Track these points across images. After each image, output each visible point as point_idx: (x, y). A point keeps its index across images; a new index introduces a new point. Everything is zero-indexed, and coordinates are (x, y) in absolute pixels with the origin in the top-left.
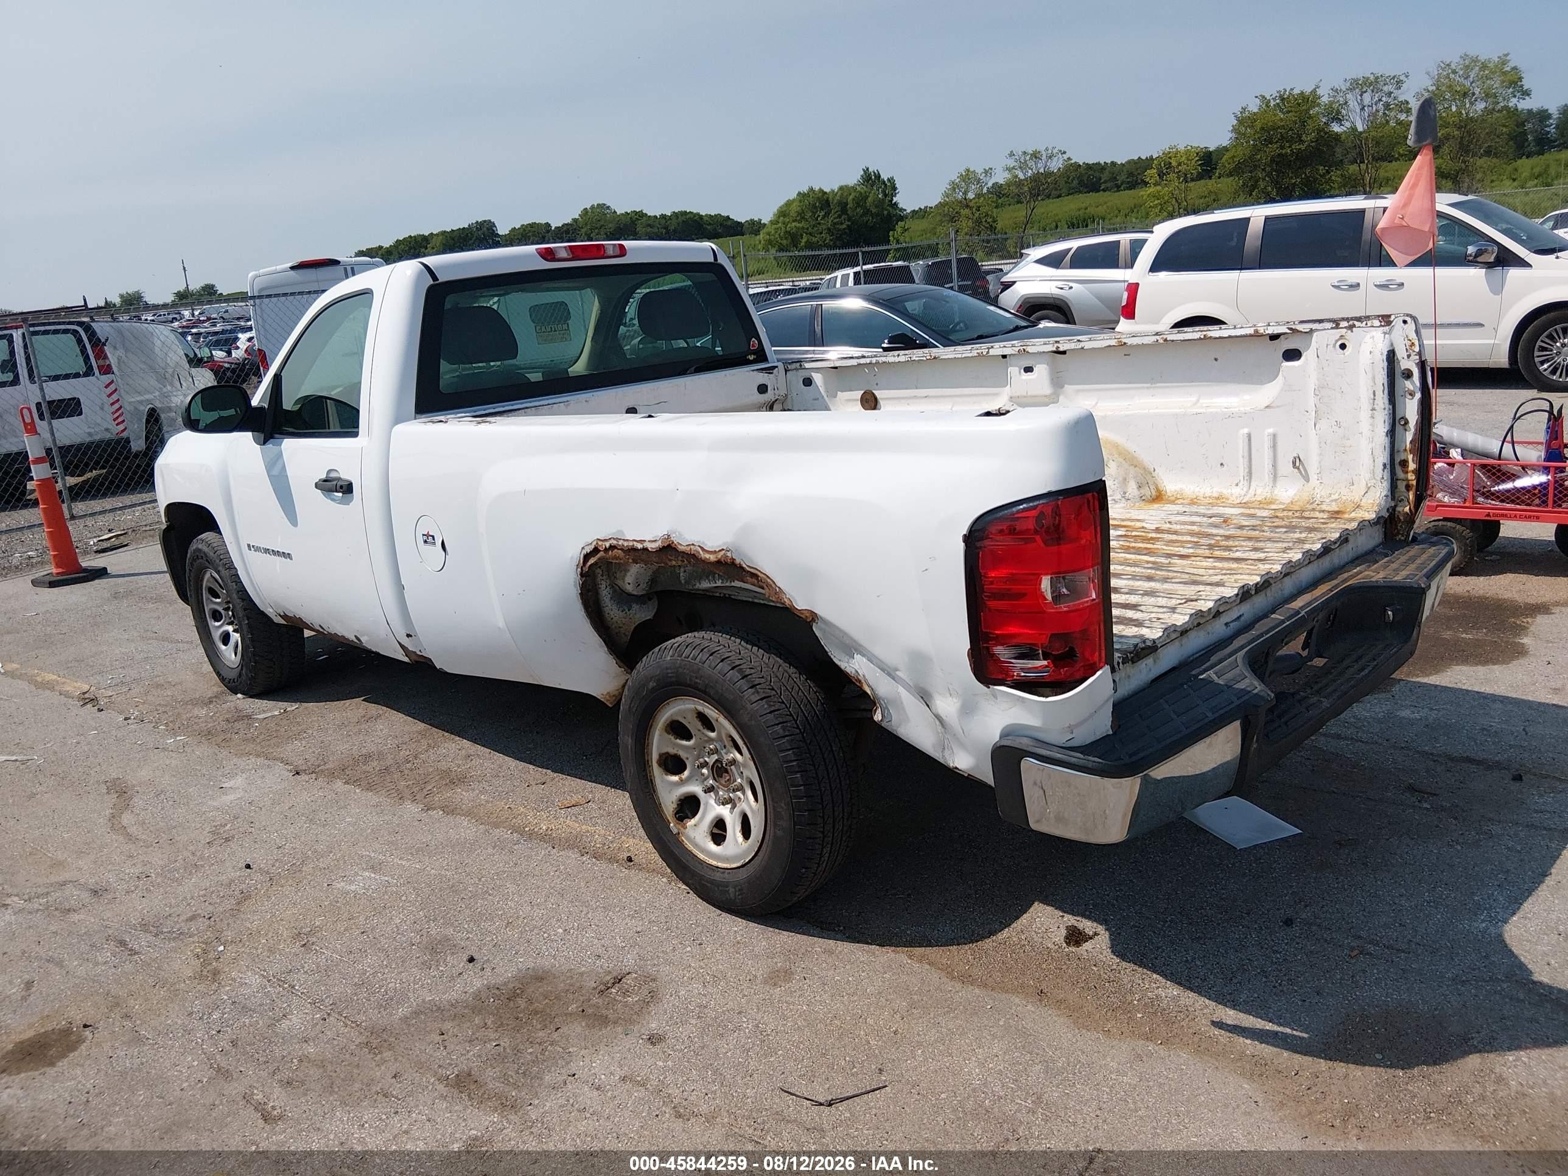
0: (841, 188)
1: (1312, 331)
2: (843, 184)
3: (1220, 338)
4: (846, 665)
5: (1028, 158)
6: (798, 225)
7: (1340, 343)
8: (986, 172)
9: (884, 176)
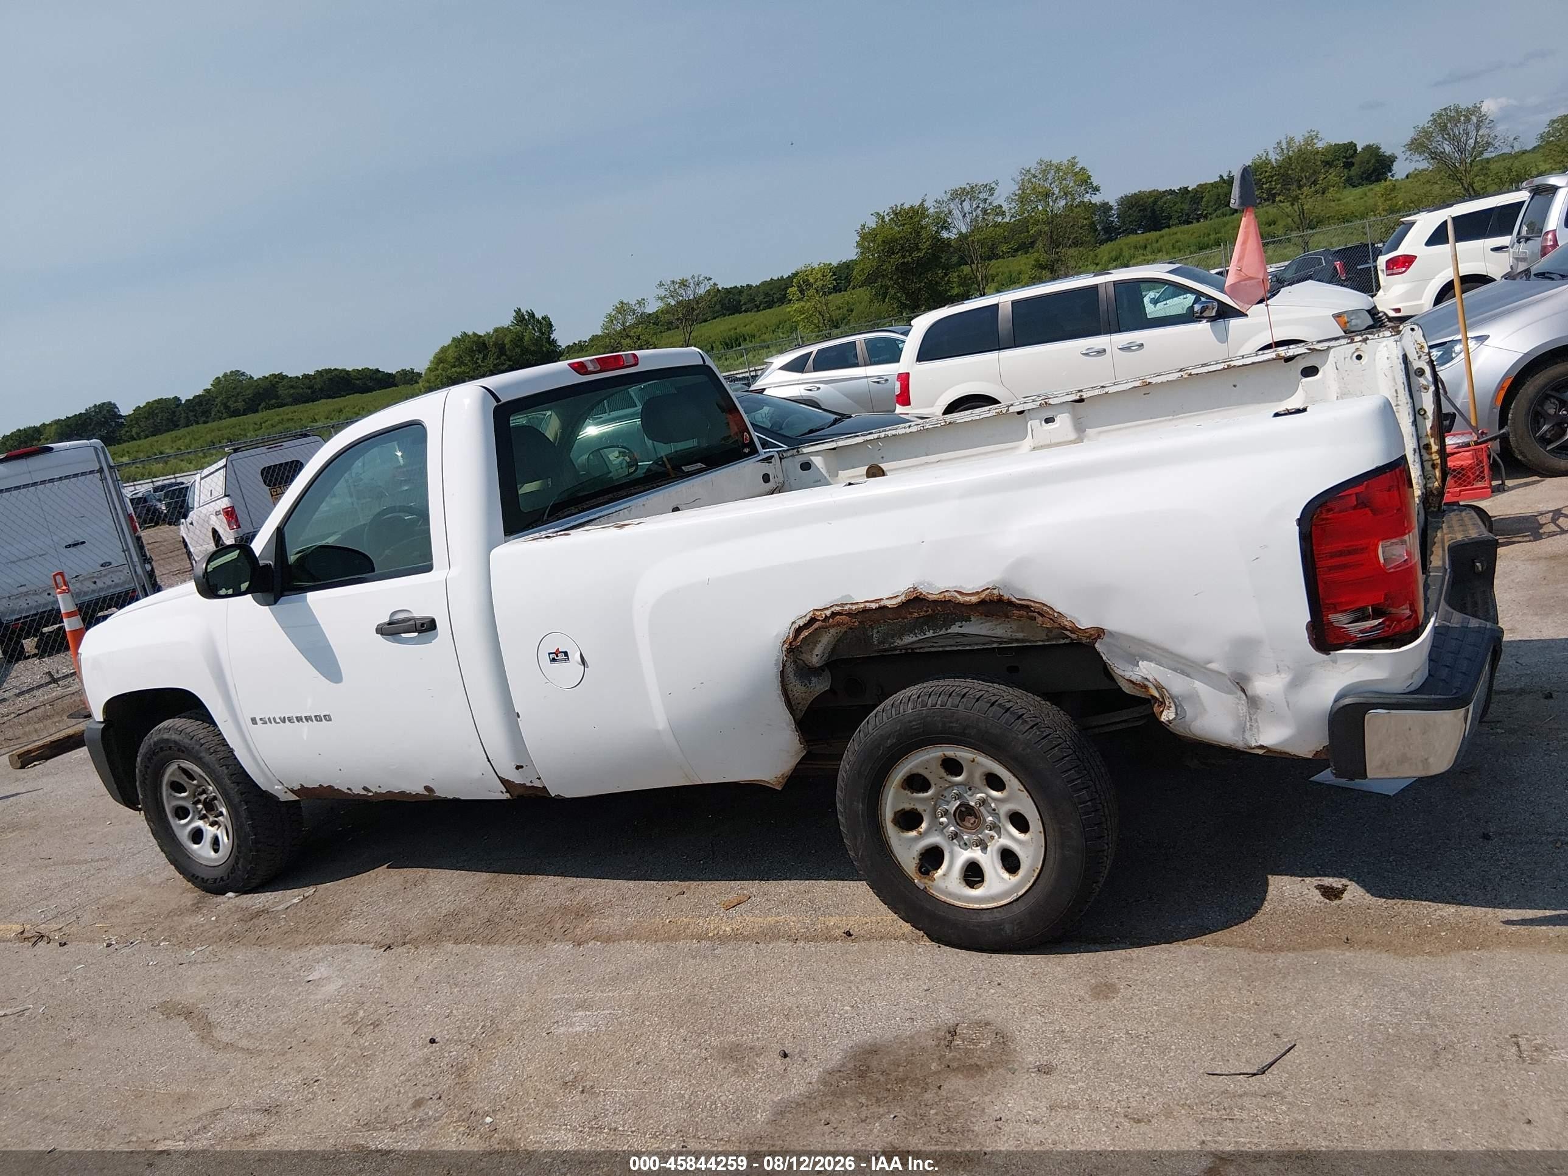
0: (496, 330)
1: (1329, 348)
2: (498, 326)
3: (1244, 365)
4: (1131, 673)
5: (677, 287)
6: (458, 370)
7: (1356, 354)
8: (639, 303)
9: (539, 316)
